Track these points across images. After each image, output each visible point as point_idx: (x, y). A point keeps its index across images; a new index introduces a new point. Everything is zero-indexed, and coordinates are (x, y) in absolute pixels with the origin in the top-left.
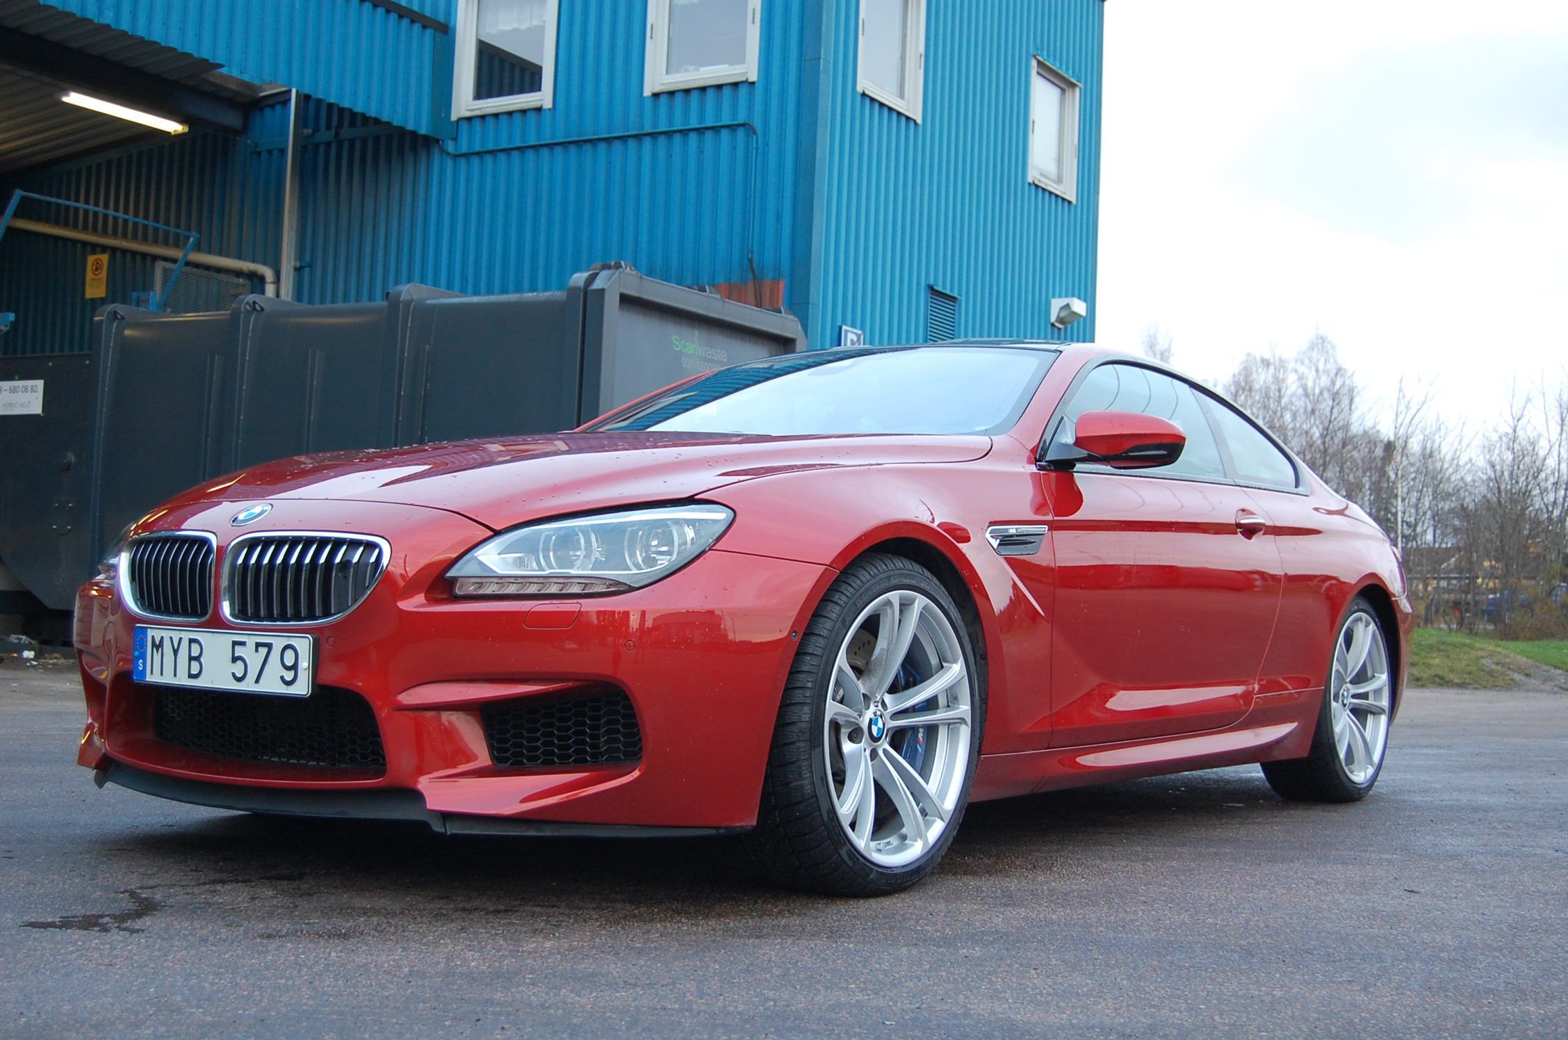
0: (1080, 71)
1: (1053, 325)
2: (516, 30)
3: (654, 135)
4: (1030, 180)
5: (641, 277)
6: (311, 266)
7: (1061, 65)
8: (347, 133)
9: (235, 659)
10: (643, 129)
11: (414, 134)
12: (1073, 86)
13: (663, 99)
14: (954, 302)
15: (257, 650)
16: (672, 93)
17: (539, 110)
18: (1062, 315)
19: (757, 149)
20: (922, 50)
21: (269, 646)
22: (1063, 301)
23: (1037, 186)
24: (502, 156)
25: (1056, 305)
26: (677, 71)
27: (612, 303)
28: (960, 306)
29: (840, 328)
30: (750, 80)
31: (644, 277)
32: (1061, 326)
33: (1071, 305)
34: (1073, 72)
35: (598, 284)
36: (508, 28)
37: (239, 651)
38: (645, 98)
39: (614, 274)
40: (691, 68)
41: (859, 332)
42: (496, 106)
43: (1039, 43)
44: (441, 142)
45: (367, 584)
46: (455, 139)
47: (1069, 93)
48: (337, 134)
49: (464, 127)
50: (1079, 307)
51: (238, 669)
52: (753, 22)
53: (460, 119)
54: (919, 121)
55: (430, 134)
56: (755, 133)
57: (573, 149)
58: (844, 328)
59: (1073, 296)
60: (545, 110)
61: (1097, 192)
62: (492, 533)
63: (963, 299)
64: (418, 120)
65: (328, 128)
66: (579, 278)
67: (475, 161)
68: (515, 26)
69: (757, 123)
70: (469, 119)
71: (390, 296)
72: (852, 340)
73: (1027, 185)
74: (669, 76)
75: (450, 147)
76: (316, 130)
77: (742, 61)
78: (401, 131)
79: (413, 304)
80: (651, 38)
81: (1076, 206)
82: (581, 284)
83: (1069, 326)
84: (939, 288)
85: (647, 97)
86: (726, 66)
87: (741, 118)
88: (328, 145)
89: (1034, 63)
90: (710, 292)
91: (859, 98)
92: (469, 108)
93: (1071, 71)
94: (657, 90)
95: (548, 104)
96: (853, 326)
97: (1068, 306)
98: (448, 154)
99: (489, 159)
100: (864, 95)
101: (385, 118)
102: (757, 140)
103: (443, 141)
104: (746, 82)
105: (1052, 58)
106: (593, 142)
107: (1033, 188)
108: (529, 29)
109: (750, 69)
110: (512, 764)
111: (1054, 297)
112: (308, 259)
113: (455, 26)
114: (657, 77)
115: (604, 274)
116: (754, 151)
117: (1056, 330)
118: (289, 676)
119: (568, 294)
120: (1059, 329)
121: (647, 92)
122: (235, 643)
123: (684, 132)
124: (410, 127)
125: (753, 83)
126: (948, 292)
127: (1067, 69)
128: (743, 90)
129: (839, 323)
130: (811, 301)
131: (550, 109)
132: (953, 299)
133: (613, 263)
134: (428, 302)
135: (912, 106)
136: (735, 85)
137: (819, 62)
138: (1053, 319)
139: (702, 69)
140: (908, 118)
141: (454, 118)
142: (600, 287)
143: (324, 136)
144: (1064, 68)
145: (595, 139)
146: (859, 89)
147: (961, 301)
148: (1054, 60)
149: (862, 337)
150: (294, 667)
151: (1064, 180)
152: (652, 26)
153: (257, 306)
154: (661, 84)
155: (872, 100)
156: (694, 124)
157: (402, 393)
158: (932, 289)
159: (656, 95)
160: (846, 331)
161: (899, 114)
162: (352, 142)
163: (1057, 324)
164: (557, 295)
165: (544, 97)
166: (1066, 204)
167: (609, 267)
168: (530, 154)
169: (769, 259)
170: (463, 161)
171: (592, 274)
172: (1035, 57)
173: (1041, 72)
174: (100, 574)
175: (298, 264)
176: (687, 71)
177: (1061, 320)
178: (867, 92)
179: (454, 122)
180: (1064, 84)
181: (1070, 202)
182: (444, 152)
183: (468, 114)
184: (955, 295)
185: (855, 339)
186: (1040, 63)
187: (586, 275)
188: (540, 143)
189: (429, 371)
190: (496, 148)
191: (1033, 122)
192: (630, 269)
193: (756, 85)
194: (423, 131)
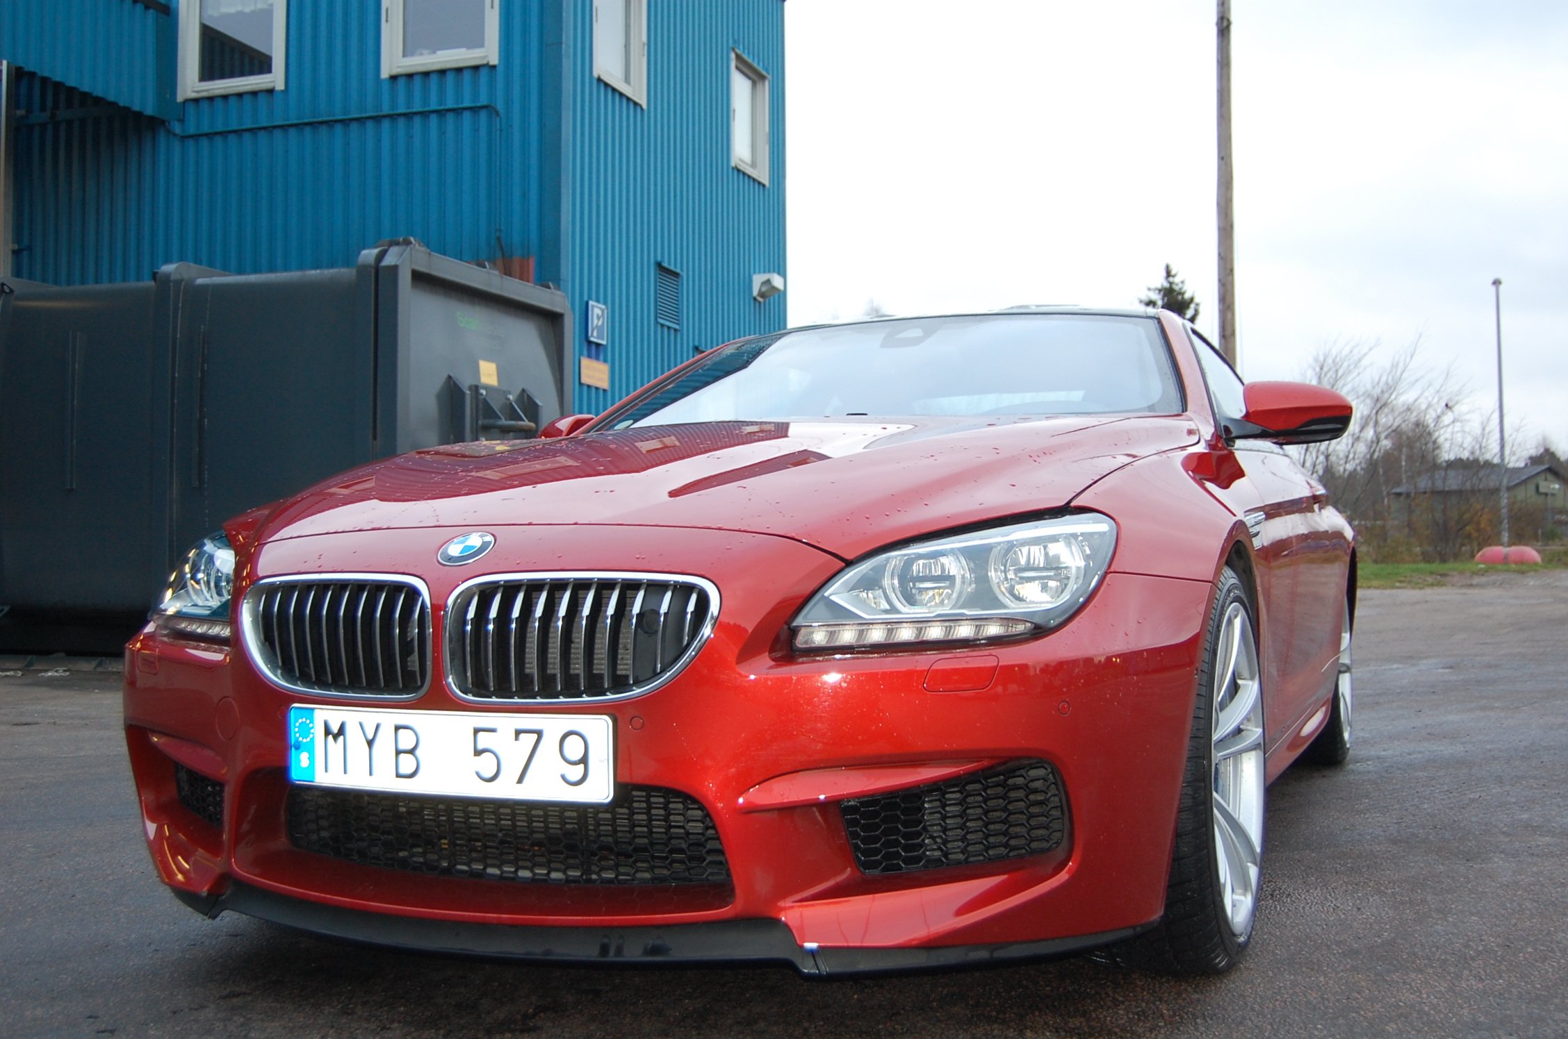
0: (768, 64)
1: (755, 299)
2: (240, 13)
3: (393, 117)
4: (733, 164)
5: (430, 254)
6: (30, 248)
7: (754, 59)
8: (62, 114)
9: (478, 753)
10: (381, 111)
11: (139, 115)
12: (763, 78)
13: (402, 83)
14: (677, 277)
15: (517, 738)
16: (410, 76)
17: (271, 91)
18: (764, 289)
19: (501, 130)
20: (644, 39)
21: (539, 734)
22: (764, 277)
23: (739, 171)
24: (232, 138)
25: (758, 280)
26: (412, 55)
27: (405, 279)
28: (682, 279)
29: (587, 303)
30: (492, 63)
31: (432, 253)
32: (761, 300)
33: (771, 280)
34: (763, 65)
35: (388, 261)
36: (232, 10)
37: (484, 740)
38: (382, 80)
39: (405, 250)
40: (426, 52)
41: (603, 307)
42: (225, 88)
43: (736, 37)
44: (167, 124)
45: (685, 642)
46: (182, 121)
47: (759, 86)
48: (53, 116)
49: (191, 109)
50: (777, 281)
51: (486, 765)
52: (492, 7)
53: (186, 101)
54: (645, 106)
55: (157, 116)
56: (497, 114)
57: (308, 130)
58: (591, 303)
59: (774, 271)
60: (277, 91)
61: (784, 177)
62: (844, 564)
63: (684, 274)
64: (144, 102)
65: (43, 108)
66: (368, 255)
67: (204, 142)
68: (239, 8)
69: (500, 106)
70: (196, 101)
71: (157, 276)
72: (598, 315)
73: (730, 170)
74: (406, 59)
75: (177, 128)
76: (29, 111)
77: (481, 44)
78: (127, 110)
79: (183, 283)
80: (387, 21)
81: (769, 190)
82: (371, 260)
83: (767, 300)
84: (665, 264)
85: (386, 79)
86: (464, 50)
87: (483, 101)
88: (43, 126)
89: (733, 56)
90: (490, 268)
91: (595, 82)
92: (196, 89)
93: (761, 64)
94: (395, 71)
95: (280, 86)
96: (598, 301)
97: (768, 282)
98: (175, 135)
99: (219, 141)
100: (599, 80)
101: (111, 98)
102: (500, 121)
103: (169, 123)
104: (487, 65)
105: (746, 51)
106: (329, 124)
107: (736, 172)
108: (253, 12)
109: (490, 52)
110: (885, 869)
111: (755, 272)
112: (26, 242)
113: (178, 8)
114: (393, 60)
115: (394, 250)
116: (498, 132)
117: (757, 304)
118: (576, 772)
119: (358, 271)
120: (760, 303)
121: (385, 74)
122: (476, 731)
123: (425, 114)
124: (136, 107)
125: (494, 67)
126: (672, 268)
127: (759, 63)
128: (484, 73)
129: (586, 299)
130: (562, 277)
131: (282, 91)
132: (676, 275)
133: (401, 239)
134: (200, 281)
135: (637, 91)
136: (476, 68)
137: (561, 47)
138: (755, 293)
139: (439, 53)
140: (636, 104)
141: (180, 99)
142: (393, 263)
143: (38, 117)
144: (756, 61)
145: (331, 121)
146: (595, 74)
147: (682, 276)
148: (749, 53)
149: (606, 312)
150: (584, 760)
151: (758, 165)
152: (387, 10)
153: (5, 287)
154: (398, 67)
155: (607, 85)
156: (434, 106)
157: (176, 375)
158: (659, 266)
159: (394, 78)
160: (593, 306)
161: (629, 99)
162: (70, 123)
163: (758, 298)
164: (344, 273)
165: (276, 78)
166: (761, 187)
167: (398, 244)
168: (262, 135)
169: (516, 238)
170: (191, 144)
171: (380, 252)
172: (733, 50)
173: (740, 66)
174: (146, 623)
175: (16, 247)
176: (421, 54)
177: (762, 295)
178: (602, 77)
179: (180, 103)
180: (755, 76)
181: (764, 186)
182: (170, 132)
183: (194, 95)
184: (678, 270)
185: (600, 313)
186: (738, 57)
187: (375, 251)
188: (273, 124)
189: (206, 351)
190: (226, 129)
191: (734, 111)
192: (419, 245)
193: (497, 68)
194: (149, 111)
